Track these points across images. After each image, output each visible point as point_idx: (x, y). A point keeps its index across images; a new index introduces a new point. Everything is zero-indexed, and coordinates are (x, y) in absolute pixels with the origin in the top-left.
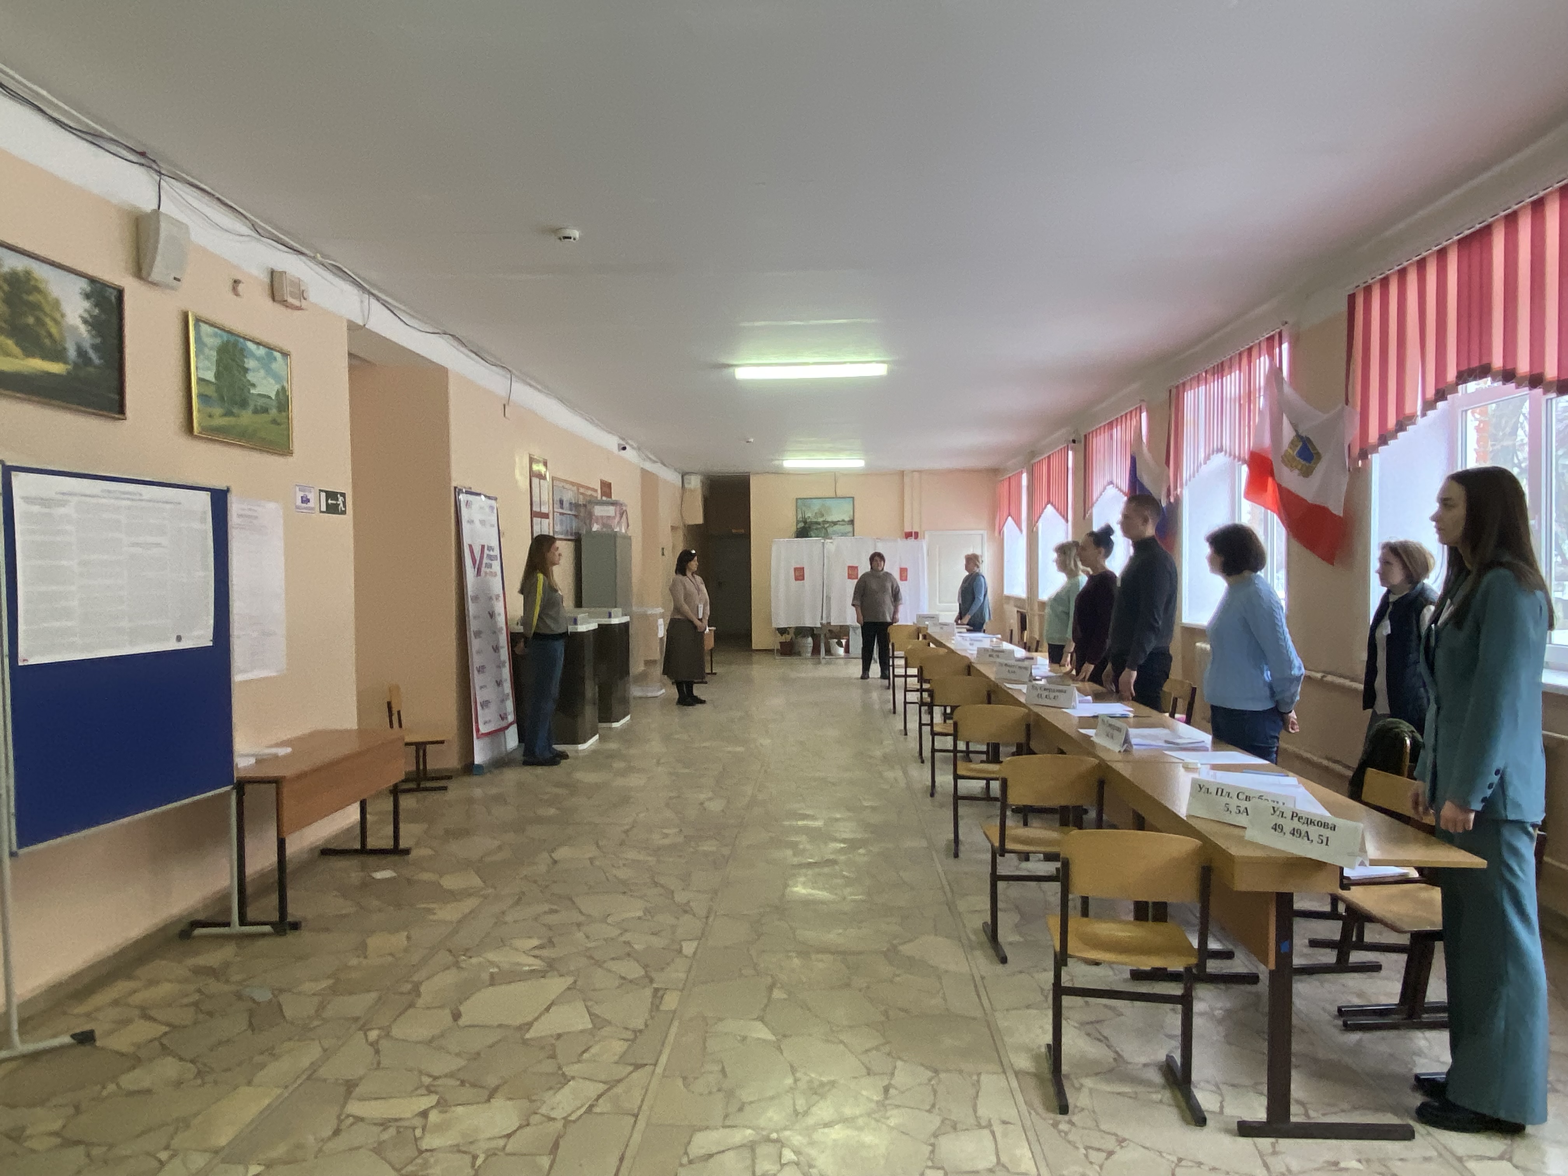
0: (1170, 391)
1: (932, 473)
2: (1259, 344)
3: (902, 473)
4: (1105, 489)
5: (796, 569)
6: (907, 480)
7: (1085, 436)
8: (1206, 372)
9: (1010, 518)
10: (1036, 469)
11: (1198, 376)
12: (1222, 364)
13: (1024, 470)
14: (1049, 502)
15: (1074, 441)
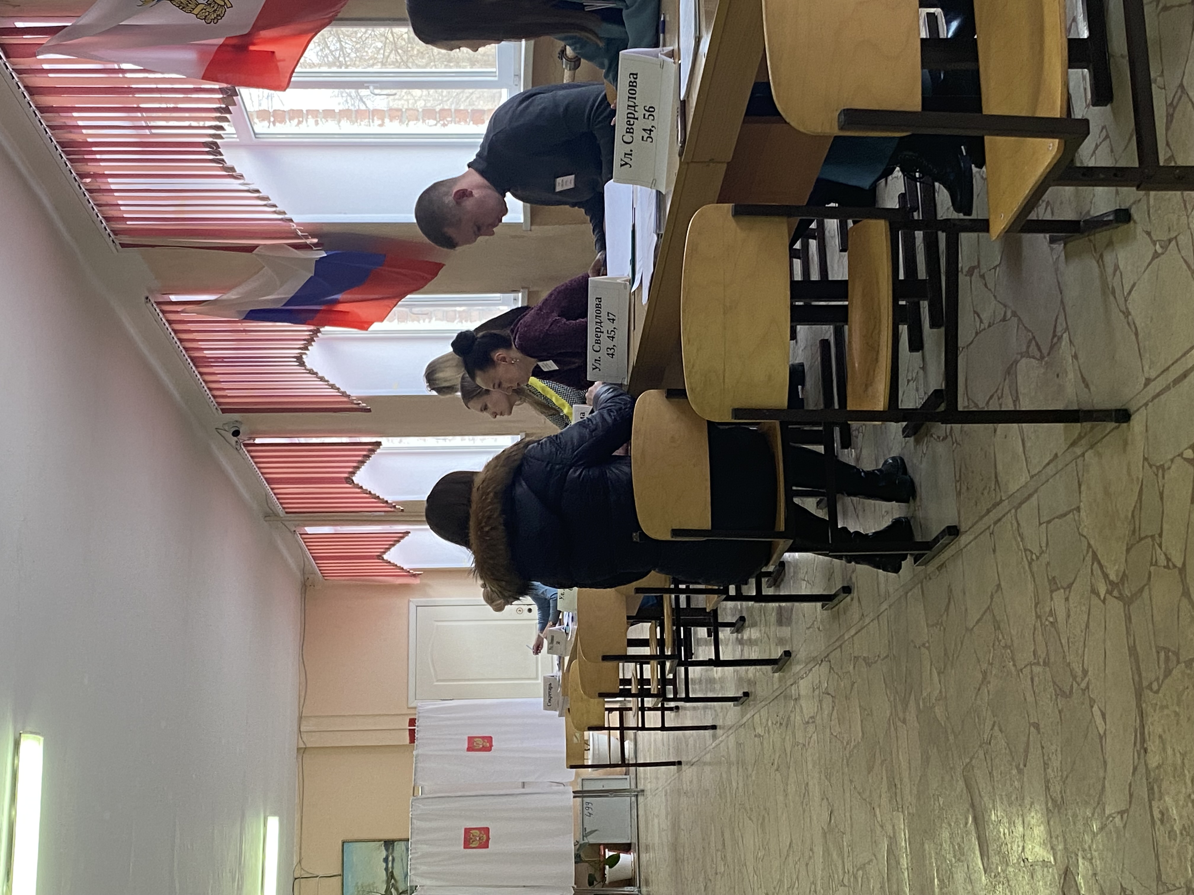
0: (123, 245)
1: (303, 698)
2: (19, 72)
3: (302, 751)
4: (311, 372)
6: (312, 741)
7: (224, 411)
8: (82, 176)
9: (385, 557)
10: (295, 507)
11: (90, 191)
12: (62, 144)
13: (299, 530)
14: (349, 480)
15: (236, 433)
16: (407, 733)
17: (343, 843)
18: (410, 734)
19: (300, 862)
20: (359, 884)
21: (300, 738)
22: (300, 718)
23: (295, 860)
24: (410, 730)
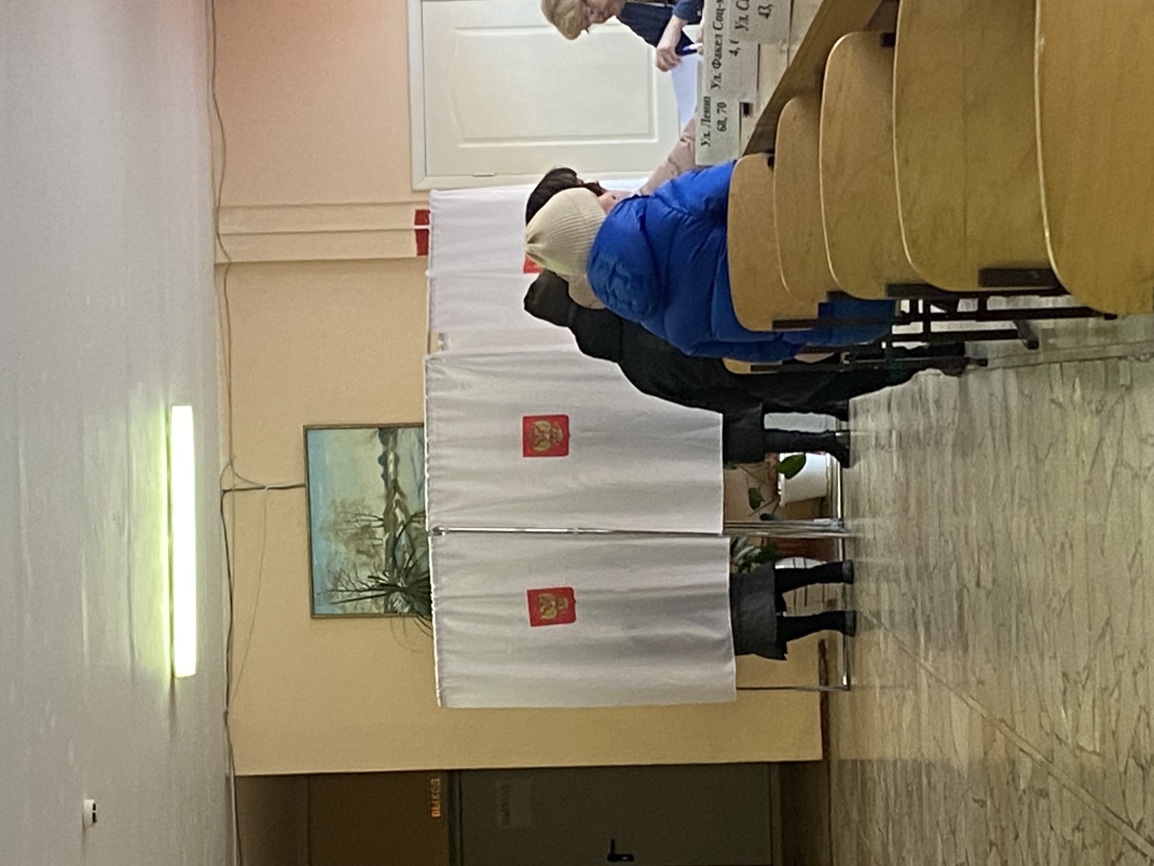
3: (224, 268)
5: (536, 621)
16: (414, 235)
17: (307, 430)
18: (418, 241)
19: (231, 463)
20: (338, 500)
21: (218, 247)
22: (217, 211)
23: (223, 460)
24: (417, 231)
